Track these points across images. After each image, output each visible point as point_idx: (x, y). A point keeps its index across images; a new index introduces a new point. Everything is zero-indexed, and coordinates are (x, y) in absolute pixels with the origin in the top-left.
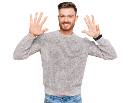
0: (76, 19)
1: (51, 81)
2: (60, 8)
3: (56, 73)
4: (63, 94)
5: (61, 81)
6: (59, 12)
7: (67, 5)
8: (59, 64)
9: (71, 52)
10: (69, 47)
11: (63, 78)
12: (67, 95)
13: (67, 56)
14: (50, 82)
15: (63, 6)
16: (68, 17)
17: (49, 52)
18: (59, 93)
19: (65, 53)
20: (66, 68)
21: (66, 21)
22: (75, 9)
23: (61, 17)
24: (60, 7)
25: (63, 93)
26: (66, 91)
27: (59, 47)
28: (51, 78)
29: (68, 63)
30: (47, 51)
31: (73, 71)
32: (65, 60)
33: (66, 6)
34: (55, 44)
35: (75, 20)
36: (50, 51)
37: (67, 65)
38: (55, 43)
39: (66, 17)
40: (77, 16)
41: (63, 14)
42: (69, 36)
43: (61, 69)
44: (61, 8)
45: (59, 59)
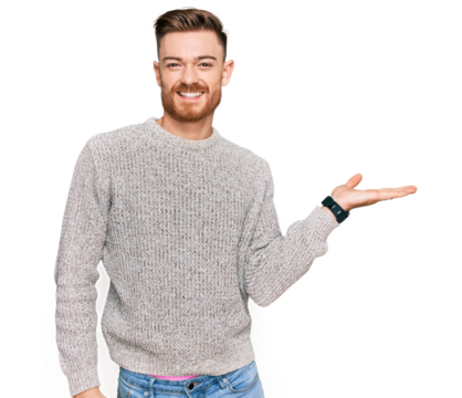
0: (225, 74)
2: (161, 33)
3: (165, 293)
4: (195, 370)
5: (187, 320)
6: (161, 50)
7: (191, 17)
8: (173, 254)
10: (206, 186)
11: (193, 309)
12: (208, 372)
13: (201, 220)
15: (176, 23)
18: (178, 367)
19: (193, 213)
20: (201, 269)
21: (189, 80)
22: (222, 37)
23: (169, 66)
24: (164, 27)
25: (196, 367)
26: (207, 358)
27: (170, 188)
28: (145, 312)
29: (209, 249)
31: (228, 281)
32: (197, 237)
33: (187, 23)
34: (152, 178)
35: (222, 77)
37: (203, 258)
38: (151, 172)
39: (189, 65)
40: (231, 65)
41: (177, 56)
42: (203, 143)
43: (184, 276)
44: (168, 31)
45: (173, 234)
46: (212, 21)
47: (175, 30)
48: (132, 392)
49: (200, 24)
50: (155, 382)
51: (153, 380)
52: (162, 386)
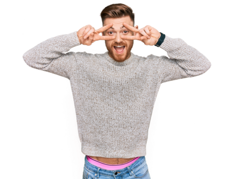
1: (92, 130)
2: (104, 18)
4: (115, 154)
5: (112, 129)
8: (108, 100)
9: (129, 80)
11: (115, 124)
12: (121, 156)
13: (122, 87)
14: (91, 132)
16: (121, 32)
17: (90, 79)
19: (118, 83)
20: (120, 108)
26: (120, 149)
28: (94, 125)
29: (124, 99)
30: (86, 77)
32: (119, 94)
36: (92, 78)
37: (121, 103)
39: (118, 33)
40: (137, 27)
43: (112, 110)
44: (107, 17)
45: (108, 92)
46: (128, 12)
47: (110, 17)
48: (89, 173)
49: (122, 13)
50: (100, 170)
51: (99, 169)
52: (103, 172)
